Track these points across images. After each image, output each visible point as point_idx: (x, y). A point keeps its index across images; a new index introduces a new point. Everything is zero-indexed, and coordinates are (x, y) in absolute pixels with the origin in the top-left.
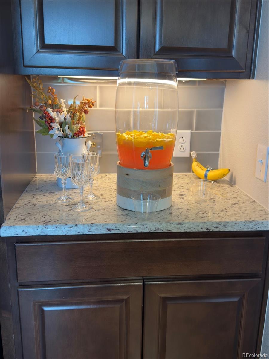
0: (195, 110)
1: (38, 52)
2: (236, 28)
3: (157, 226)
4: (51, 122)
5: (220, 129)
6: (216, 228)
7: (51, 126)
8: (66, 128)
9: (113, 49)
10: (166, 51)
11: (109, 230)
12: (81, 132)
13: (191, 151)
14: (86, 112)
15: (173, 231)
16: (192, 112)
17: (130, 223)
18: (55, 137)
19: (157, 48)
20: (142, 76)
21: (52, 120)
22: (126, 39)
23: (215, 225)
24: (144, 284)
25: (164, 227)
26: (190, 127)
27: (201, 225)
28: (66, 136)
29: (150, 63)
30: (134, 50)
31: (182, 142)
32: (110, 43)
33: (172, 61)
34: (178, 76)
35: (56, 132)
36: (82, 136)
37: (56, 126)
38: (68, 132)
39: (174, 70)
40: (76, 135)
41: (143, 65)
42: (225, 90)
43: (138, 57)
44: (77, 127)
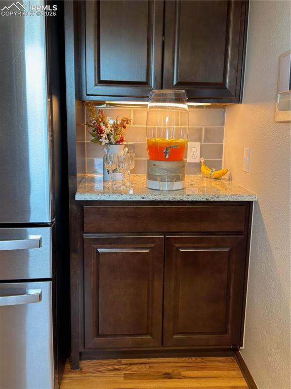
0: (204, 127)
1: (96, 85)
2: (228, 69)
3: (174, 196)
4: (101, 133)
5: (222, 142)
6: (213, 198)
7: (101, 136)
8: (112, 137)
9: (146, 83)
10: (180, 84)
11: (143, 198)
12: (121, 140)
13: (200, 158)
14: (124, 127)
15: (184, 200)
16: (201, 129)
17: (156, 194)
18: (103, 144)
19: (175, 83)
20: (164, 100)
21: (102, 131)
22: (154, 77)
23: (212, 197)
24: (165, 237)
25: (178, 198)
26: (200, 140)
27: (202, 197)
28: (111, 143)
29: (170, 92)
30: (160, 84)
31: (194, 151)
32: (144, 79)
33: (184, 91)
34: (188, 101)
35: (104, 140)
36: (122, 143)
37: (104, 136)
38: (112, 140)
39: (186, 97)
40: (118, 143)
41: (165, 94)
42: (226, 112)
43: (162, 89)
44: (118, 137)
